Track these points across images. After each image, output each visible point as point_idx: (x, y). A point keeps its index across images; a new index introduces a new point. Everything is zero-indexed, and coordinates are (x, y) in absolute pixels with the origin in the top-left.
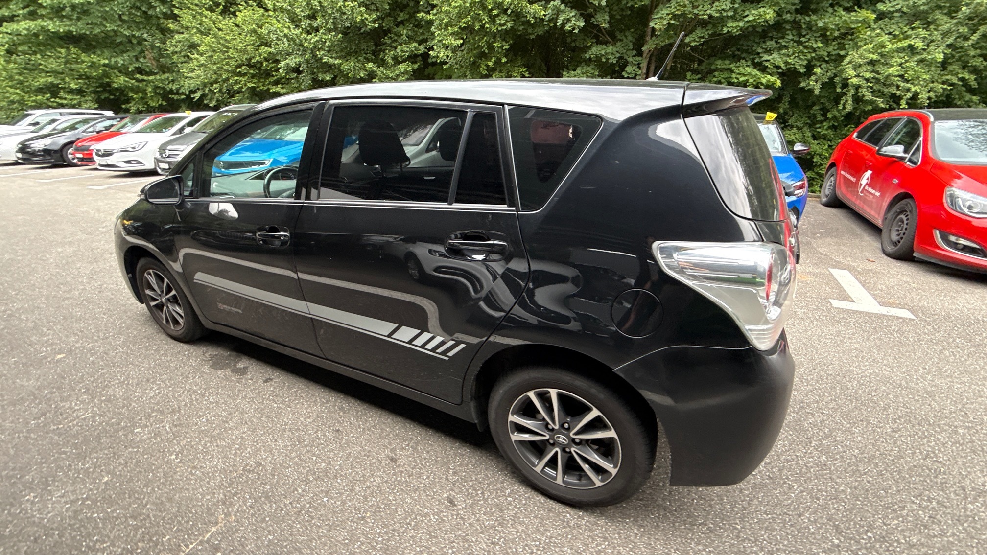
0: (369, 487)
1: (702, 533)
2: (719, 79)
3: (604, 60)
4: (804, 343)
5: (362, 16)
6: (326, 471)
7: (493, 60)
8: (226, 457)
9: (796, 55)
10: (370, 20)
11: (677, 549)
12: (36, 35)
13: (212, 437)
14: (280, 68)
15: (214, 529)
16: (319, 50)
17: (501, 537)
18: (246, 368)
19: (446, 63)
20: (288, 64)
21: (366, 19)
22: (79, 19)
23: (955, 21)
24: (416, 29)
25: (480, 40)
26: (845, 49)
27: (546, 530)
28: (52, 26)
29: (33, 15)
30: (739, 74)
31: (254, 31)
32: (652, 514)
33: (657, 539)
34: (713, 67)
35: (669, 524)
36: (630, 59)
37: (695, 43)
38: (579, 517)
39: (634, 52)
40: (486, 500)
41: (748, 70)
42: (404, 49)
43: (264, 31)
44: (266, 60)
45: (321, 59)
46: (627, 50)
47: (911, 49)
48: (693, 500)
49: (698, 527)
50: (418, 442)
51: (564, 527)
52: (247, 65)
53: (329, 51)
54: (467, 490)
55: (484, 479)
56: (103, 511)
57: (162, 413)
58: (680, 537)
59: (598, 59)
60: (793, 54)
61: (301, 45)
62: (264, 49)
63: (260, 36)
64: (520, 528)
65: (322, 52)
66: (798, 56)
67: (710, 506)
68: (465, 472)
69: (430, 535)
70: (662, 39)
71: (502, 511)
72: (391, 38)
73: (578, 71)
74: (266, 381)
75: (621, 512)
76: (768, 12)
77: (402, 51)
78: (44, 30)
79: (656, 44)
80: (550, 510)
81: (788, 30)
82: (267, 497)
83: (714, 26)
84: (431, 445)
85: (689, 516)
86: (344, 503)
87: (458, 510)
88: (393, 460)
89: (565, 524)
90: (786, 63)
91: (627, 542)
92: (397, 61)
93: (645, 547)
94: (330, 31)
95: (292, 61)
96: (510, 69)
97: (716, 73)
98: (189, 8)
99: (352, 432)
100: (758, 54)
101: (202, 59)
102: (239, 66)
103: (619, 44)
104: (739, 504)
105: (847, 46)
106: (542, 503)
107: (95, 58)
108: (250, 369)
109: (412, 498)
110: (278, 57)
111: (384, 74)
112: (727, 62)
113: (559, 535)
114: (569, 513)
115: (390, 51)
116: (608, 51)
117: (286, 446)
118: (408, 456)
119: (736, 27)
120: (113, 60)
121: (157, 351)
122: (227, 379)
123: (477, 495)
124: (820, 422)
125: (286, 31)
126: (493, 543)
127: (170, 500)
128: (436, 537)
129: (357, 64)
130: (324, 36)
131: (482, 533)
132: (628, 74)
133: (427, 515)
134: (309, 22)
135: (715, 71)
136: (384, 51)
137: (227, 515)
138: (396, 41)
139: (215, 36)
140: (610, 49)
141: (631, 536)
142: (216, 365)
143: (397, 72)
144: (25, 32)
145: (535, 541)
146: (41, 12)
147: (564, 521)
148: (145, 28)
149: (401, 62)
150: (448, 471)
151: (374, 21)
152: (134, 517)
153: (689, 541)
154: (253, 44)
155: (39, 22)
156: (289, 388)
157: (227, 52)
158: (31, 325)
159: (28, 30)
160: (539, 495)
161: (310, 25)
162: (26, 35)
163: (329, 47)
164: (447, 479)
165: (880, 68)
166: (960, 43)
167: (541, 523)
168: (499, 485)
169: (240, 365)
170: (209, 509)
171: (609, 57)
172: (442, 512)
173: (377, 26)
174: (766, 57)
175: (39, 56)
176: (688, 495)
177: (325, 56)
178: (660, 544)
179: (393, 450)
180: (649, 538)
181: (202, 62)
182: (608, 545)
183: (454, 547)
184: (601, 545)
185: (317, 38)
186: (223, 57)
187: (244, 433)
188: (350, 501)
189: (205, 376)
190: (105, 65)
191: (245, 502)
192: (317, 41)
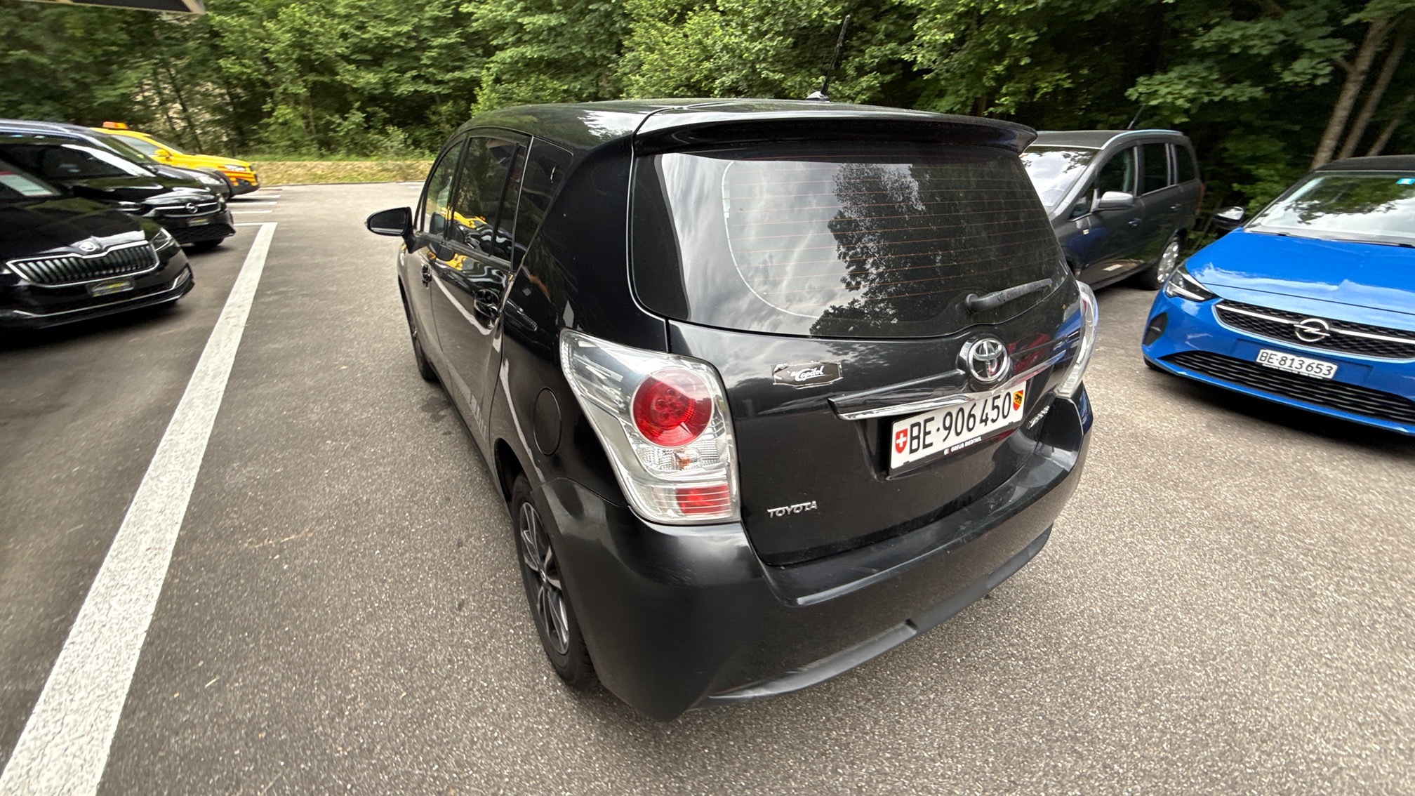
0: (415, 558)
1: (665, 787)
3: (1236, 50)
4: (1249, 653)
5: (820, 10)
6: (402, 529)
7: (1006, 62)
8: (355, 486)
10: (832, 16)
11: (613, 782)
12: (517, 62)
13: (364, 465)
14: (715, 88)
15: (293, 537)
16: (760, 62)
17: (463, 660)
18: (444, 416)
19: (928, 71)
20: (723, 83)
21: (826, 14)
22: (554, 42)
24: (902, 22)
25: (987, 31)
27: (508, 679)
28: (530, 51)
29: (519, 42)
31: (699, 42)
32: (634, 731)
33: (604, 758)
35: (639, 753)
36: (1310, 45)
38: (553, 686)
39: (1329, 29)
40: (491, 620)
42: (873, 54)
43: (709, 42)
44: (706, 77)
45: (760, 74)
46: (1309, 27)
48: (704, 748)
49: (670, 778)
50: (497, 539)
51: (527, 686)
52: (686, 86)
53: (772, 63)
54: (486, 602)
55: (512, 600)
56: (256, 493)
57: (355, 433)
58: (634, 773)
59: (1223, 47)
61: (741, 57)
62: (707, 65)
63: (704, 49)
64: (488, 662)
65: (764, 65)
67: (719, 768)
68: (504, 586)
69: (413, 623)
71: (492, 637)
72: (859, 38)
73: (1172, 75)
74: (445, 434)
75: (602, 708)
77: (872, 57)
78: (523, 56)
80: (534, 663)
82: (345, 530)
84: (505, 546)
85: (675, 761)
86: (386, 562)
87: (457, 615)
88: (460, 544)
89: (532, 684)
91: (568, 739)
92: (861, 71)
93: (581, 756)
94: (778, 34)
95: (728, 79)
96: (1039, 76)
98: (644, 21)
99: (456, 505)
101: (642, 81)
102: (676, 88)
103: (1289, 16)
104: (762, 790)
106: (535, 652)
107: (556, 84)
108: (445, 419)
109: (435, 586)
110: (715, 75)
111: (839, 92)
113: (514, 690)
114: (547, 677)
115: (856, 57)
116: (1250, 32)
117: (400, 495)
118: (475, 547)
120: (573, 85)
121: (402, 381)
122: (421, 422)
123: (489, 611)
124: (1079, 777)
125: (726, 40)
126: (450, 661)
127: (294, 502)
128: (414, 627)
129: (807, 79)
130: (768, 43)
131: (452, 647)
132: (1297, 74)
133: (430, 605)
134: (757, 24)
136: (846, 58)
137: (310, 531)
138: (868, 42)
139: (662, 53)
140: (1255, 28)
141: (581, 736)
142: (426, 407)
143: (858, 89)
144: (509, 60)
145: (485, 681)
146: (526, 38)
147: (534, 681)
148: (606, 47)
149: (867, 73)
150: (490, 577)
151: (836, 17)
152: (265, 505)
153: (638, 784)
154: (697, 59)
155: (522, 49)
156: (454, 447)
157: (668, 70)
158: (352, 337)
159: (511, 57)
161: (757, 29)
162: (510, 63)
163: (773, 56)
164: (481, 584)
167: (511, 669)
168: (517, 613)
169: (442, 413)
170: (306, 521)
171: (1252, 43)
172: (444, 610)
173: (839, 22)
175: (515, 84)
176: (707, 739)
177: (767, 69)
178: (601, 765)
179: (469, 536)
180: (597, 751)
181: (641, 84)
182: (548, 729)
183: (417, 644)
184: (540, 723)
185: (760, 46)
186: (662, 77)
187: (386, 471)
188: (392, 562)
189: (410, 414)
190: (565, 91)
191: (330, 526)
192: (760, 50)
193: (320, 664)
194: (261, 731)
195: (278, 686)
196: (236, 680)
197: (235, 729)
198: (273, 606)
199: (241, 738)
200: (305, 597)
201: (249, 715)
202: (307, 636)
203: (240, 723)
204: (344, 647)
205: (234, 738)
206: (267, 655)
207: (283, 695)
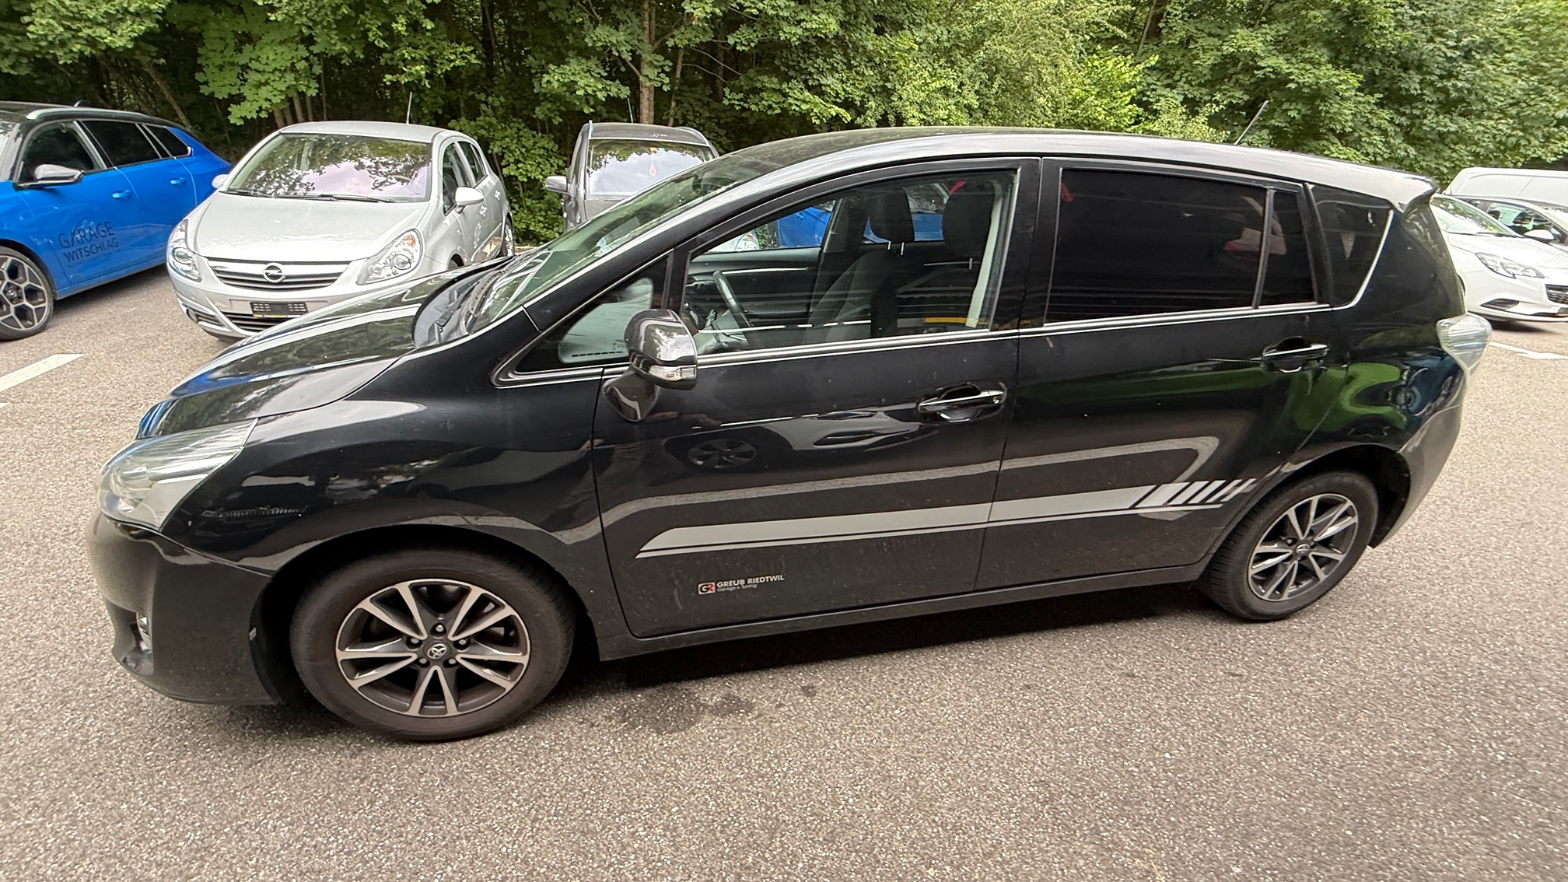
2: (770, 102)
9: (851, 82)
23: (973, 65)
26: (889, 81)
27: (1308, 647)
30: (797, 99)
34: (759, 85)
37: (743, 48)
41: (807, 93)
47: (946, 91)
59: (606, 49)
60: (848, 79)
66: (854, 84)
70: (694, 33)
76: (830, 20)
79: (689, 40)
80: (1282, 631)
81: (833, 46)
83: (764, 26)
84: (1126, 639)
86: (1185, 745)
87: (1249, 678)
90: (844, 90)
91: (1343, 621)
97: (764, 95)
99: (1044, 678)
100: (810, 74)
105: (890, 77)
106: (1270, 629)
108: (740, 694)
109: (1211, 695)
112: (775, 80)
113: (1317, 644)
114: (1293, 624)
117: (1020, 743)
119: (794, 34)
122: (738, 729)
131: (1292, 681)
133: (1244, 699)
135: (761, 90)
142: (663, 725)
147: (1301, 633)
150: (1182, 653)
160: (1258, 625)
165: (927, 109)
166: (985, 91)
167: (1296, 644)
168: (1227, 637)
172: (1246, 687)
174: (823, 81)
182: (1342, 630)
187: (942, 769)
188: (1184, 739)
189: (689, 751)
193: (1375, 785)
194: (1481, 822)
195: (1425, 820)
196: (1449, 869)
197: (1499, 847)
198: (1319, 863)
199: (1503, 838)
200: (1287, 827)
201: (1475, 839)
202: (1345, 808)
203: (1491, 847)
204: (1342, 767)
205: (1506, 844)
206: (1396, 844)
207: (1432, 811)
